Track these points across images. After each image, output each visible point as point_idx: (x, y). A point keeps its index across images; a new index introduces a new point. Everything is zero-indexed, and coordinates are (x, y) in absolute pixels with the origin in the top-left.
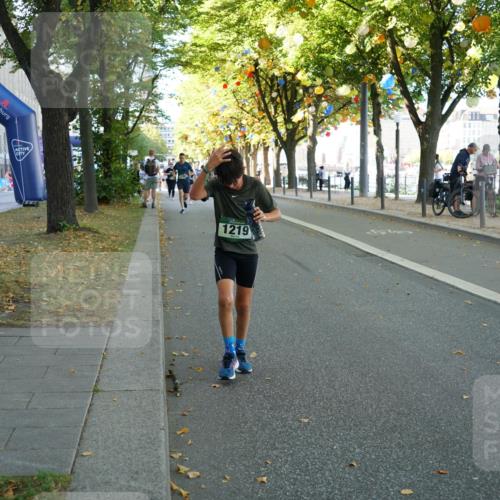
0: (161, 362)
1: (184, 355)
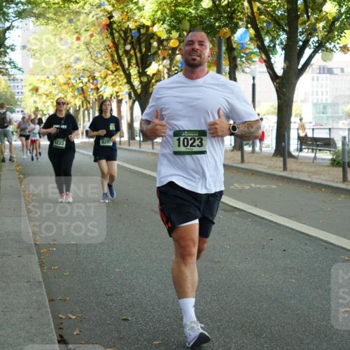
0: (53, 327)
1: (70, 318)
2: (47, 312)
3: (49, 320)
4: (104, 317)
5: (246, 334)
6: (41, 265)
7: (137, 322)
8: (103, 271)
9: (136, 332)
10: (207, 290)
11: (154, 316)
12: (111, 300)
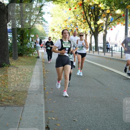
0: (44, 122)
1: (53, 119)
2: (43, 116)
3: (43, 119)
4: (66, 119)
5: (123, 128)
6: (45, 98)
7: (79, 121)
8: (69, 101)
9: (78, 125)
10: (110, 110)
11: (86, 120)
12: (70, 113)
